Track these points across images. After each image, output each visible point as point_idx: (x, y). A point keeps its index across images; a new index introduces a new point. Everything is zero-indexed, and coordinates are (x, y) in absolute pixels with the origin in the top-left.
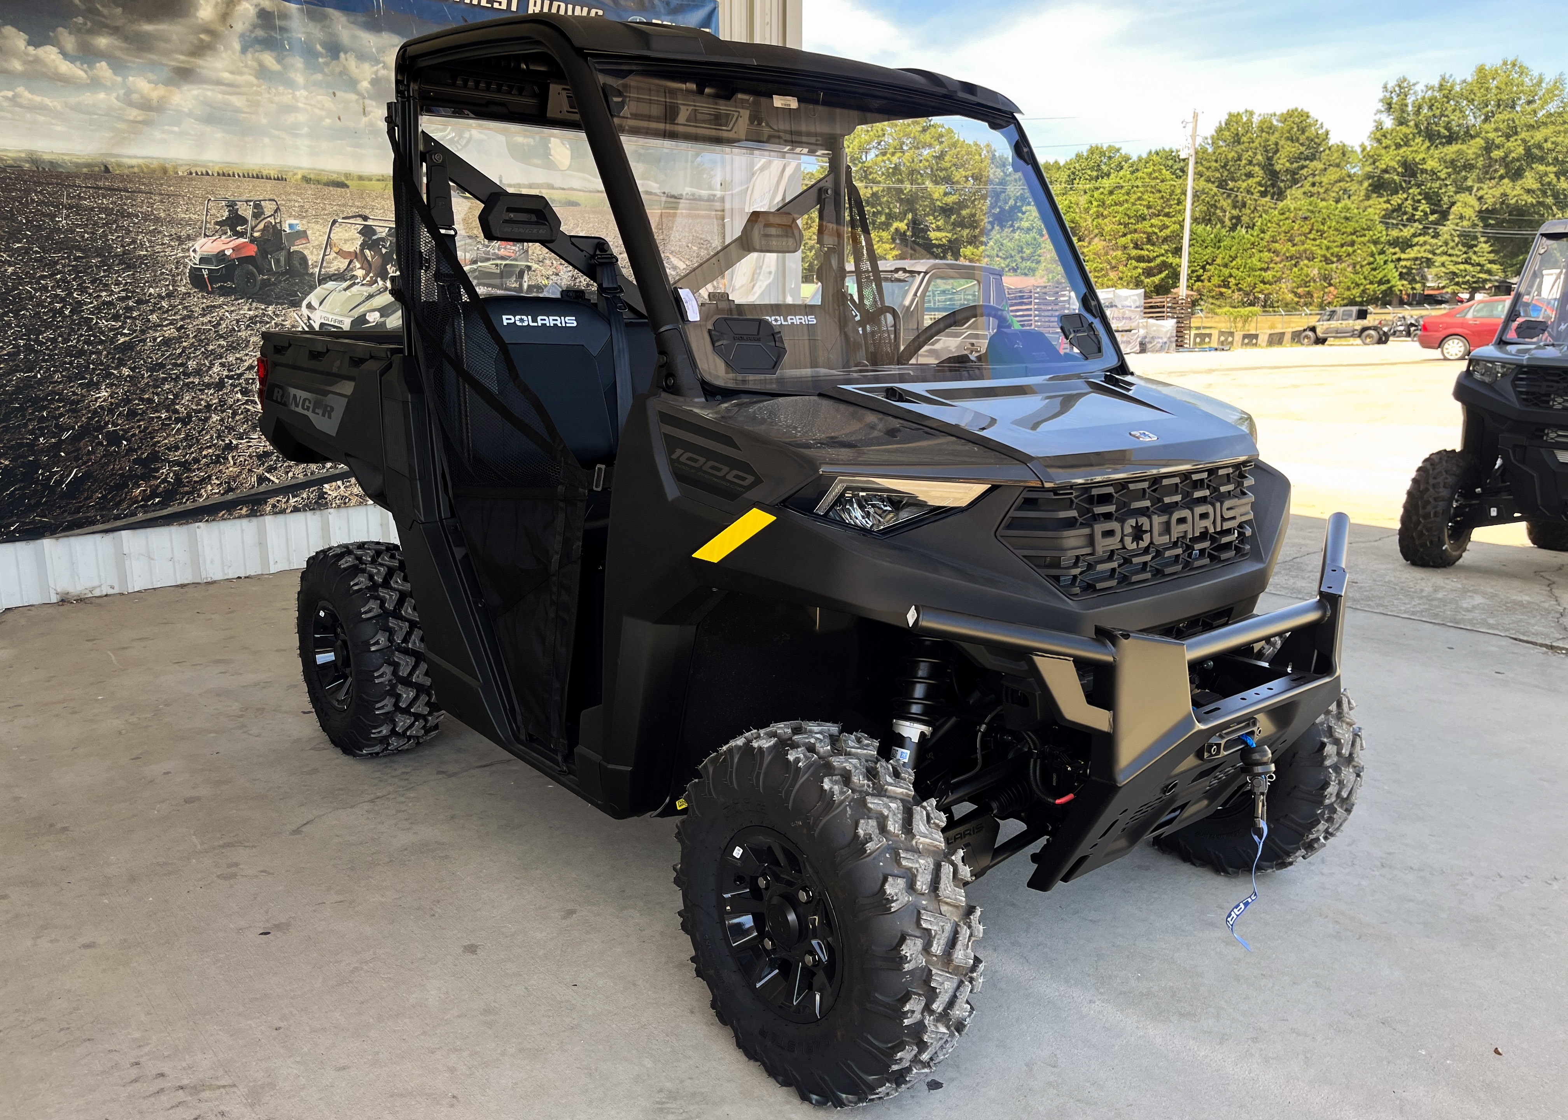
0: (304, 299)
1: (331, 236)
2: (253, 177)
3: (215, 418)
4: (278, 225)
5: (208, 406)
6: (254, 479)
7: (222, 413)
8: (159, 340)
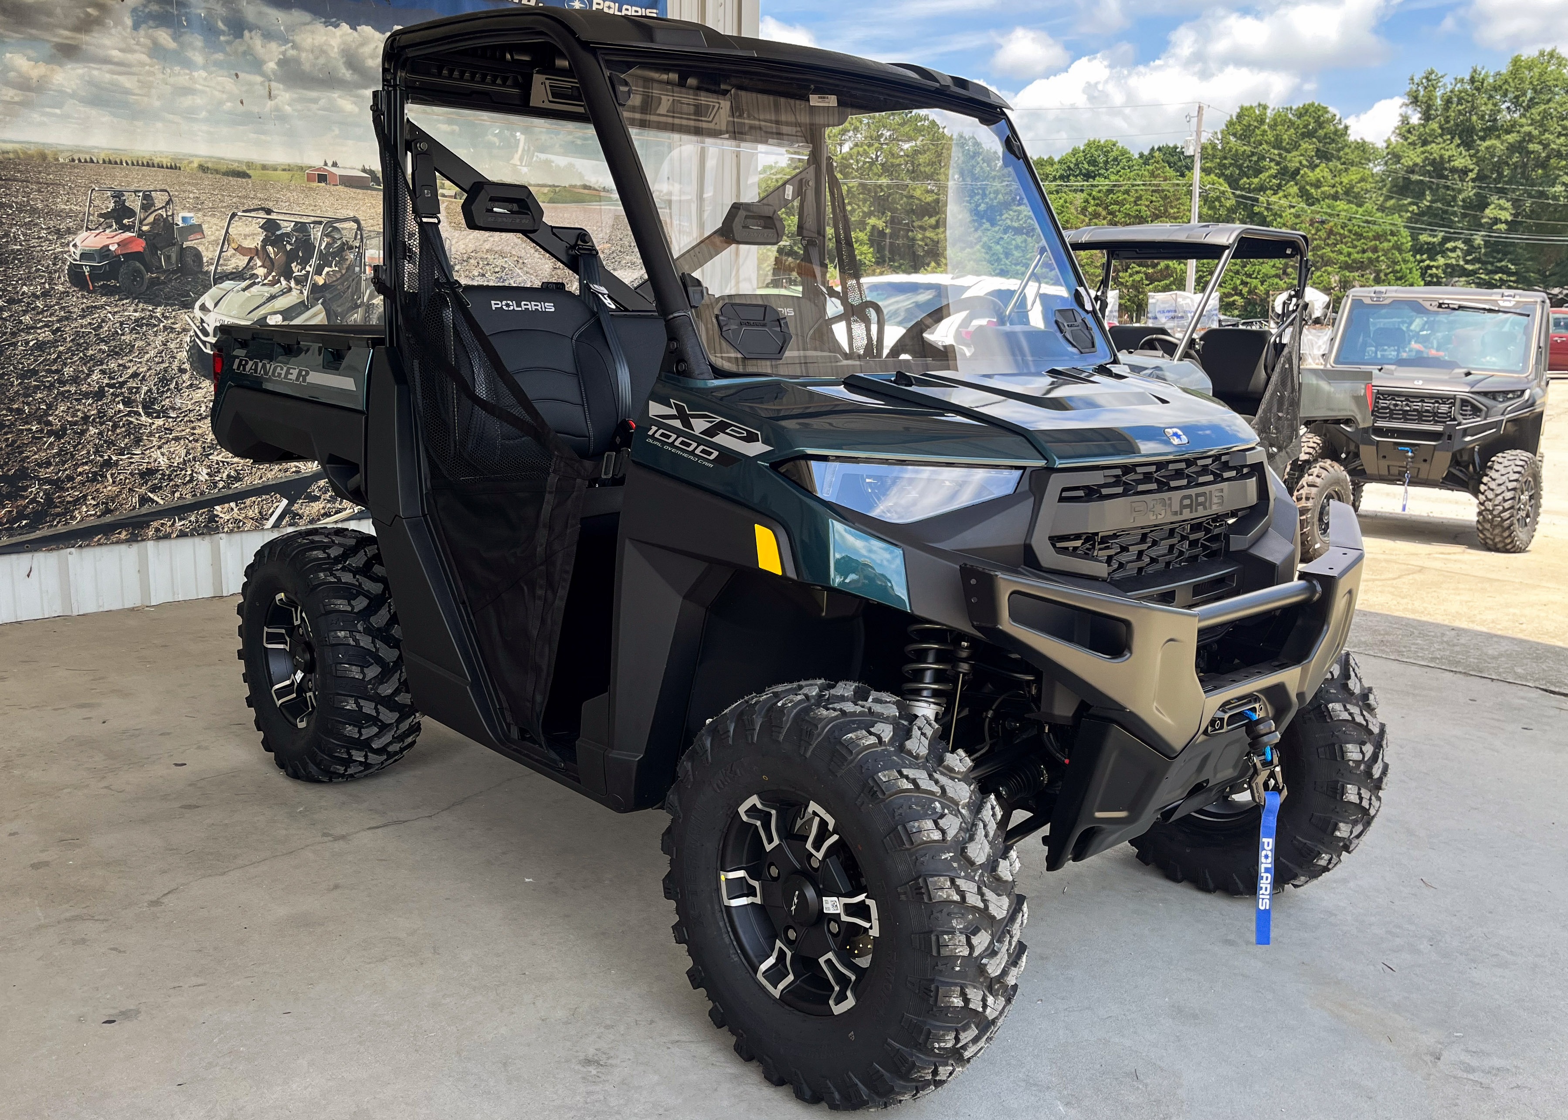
0: (197, 300)
1: (230, 230)
2: (143, 165)
3: (93, 431)
4: (170, 219)
5: (86, 418)
6: (135, 500)
7: (101, 424)
8: (31, 344)
